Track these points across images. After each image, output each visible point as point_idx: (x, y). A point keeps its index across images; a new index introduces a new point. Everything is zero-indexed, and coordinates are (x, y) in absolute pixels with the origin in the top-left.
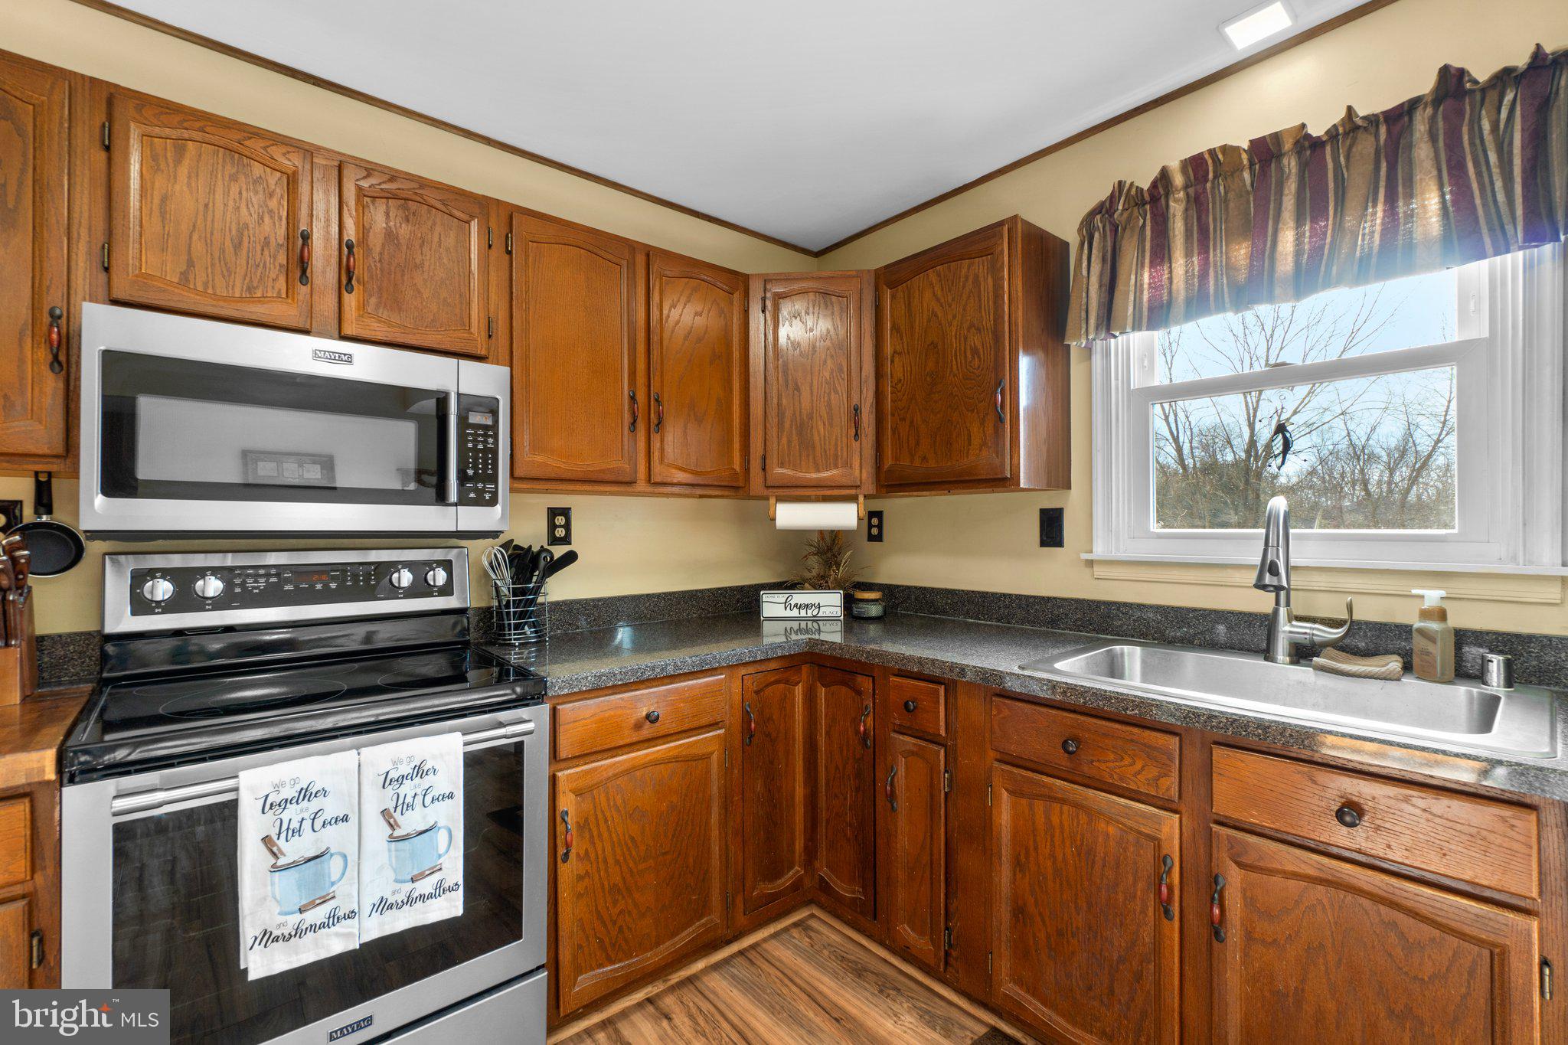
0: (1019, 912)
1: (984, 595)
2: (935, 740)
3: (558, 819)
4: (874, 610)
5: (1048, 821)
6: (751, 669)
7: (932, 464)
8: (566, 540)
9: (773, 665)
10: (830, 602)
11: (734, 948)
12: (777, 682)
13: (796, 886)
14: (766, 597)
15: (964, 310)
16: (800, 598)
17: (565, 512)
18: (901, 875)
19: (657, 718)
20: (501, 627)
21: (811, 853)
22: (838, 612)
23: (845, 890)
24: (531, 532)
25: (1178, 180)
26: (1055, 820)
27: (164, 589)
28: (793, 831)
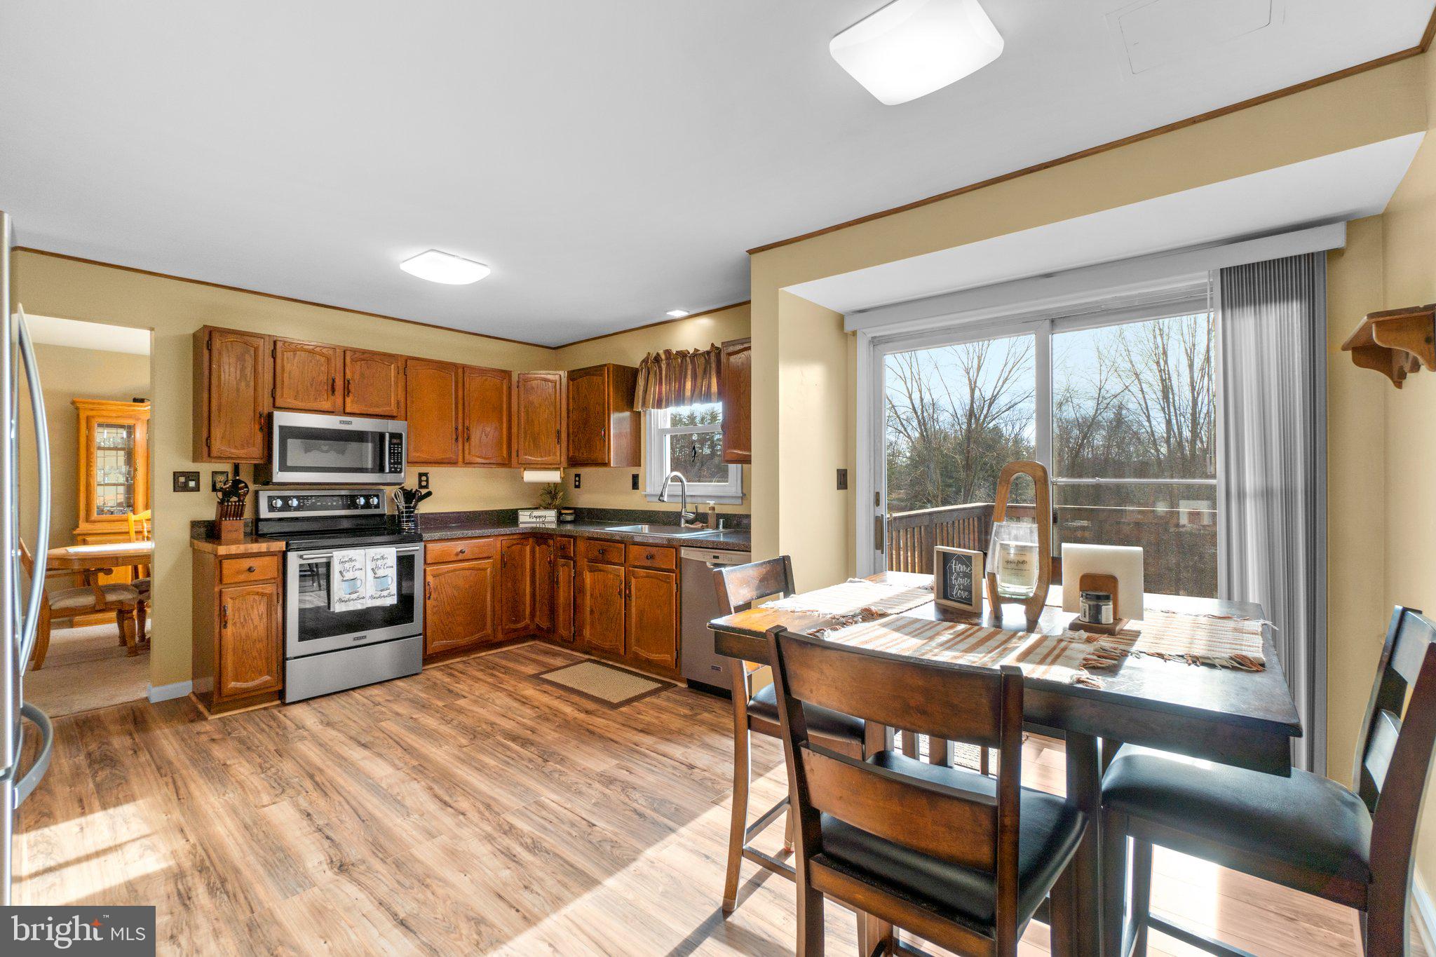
2: (570, 558)
3: (427, 584)
4: (569, 518)
5: (598, 580)
6: (506, 538)
7: (585, 456)
8: (426, 487)
10: (551, 515)
13: (526, 628)
14: (520, 513)
16: (536, 513)
17: (426, 475)
18: (561, 611)
19: (464, 552)
20: (400, 522)
21: (533, 615)
22: (554, 519)
23: (544, 626)
24: (411, 483)
25: (663, 357)
26: (599, 578)
27: (279, 503)
28: (525, 605)
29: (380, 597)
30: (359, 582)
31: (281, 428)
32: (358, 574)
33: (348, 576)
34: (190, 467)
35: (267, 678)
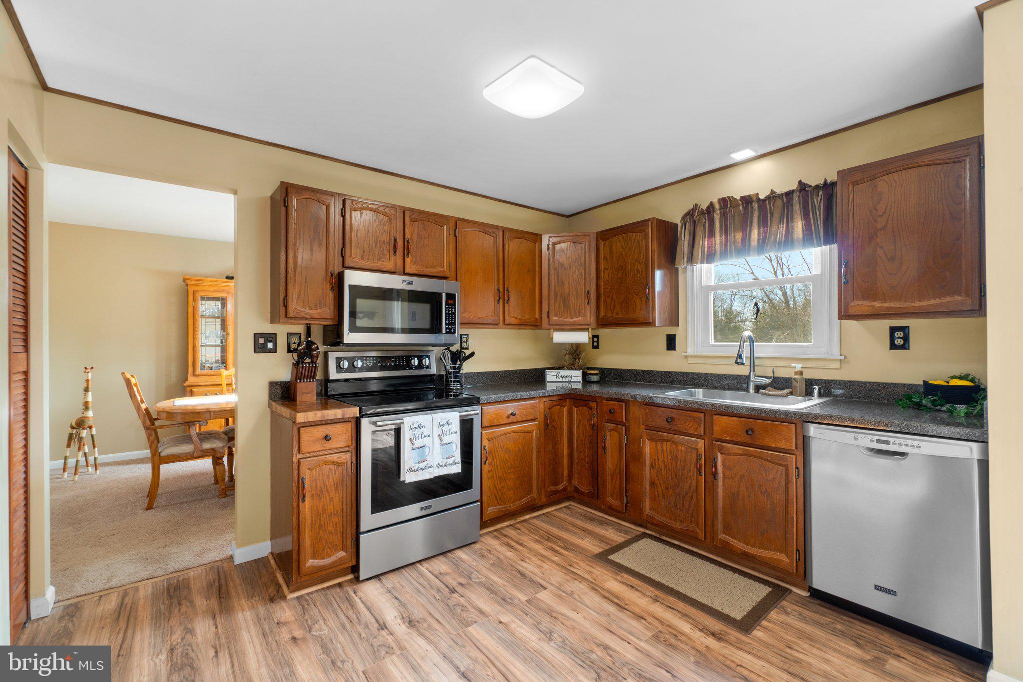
0: (652, 484)
1: (643, 371)
2: (621, 424)
3: (483, 449)
4: (596, 378)
5: (663, 450)
6: (547, 399)
7: (621, 316)
8: (468, 348)
9: (556, 398)
10: (577, 375)
11: (540, 512)
12: (557, 405)
13: (565, 489)
14: (548, 373)
15: (634, 253)
16: (563, 373)
17: (465, 336)
18: (609, 478)
19: (515, 414)
20: (448, 382)
21: (570, 477)
22: (580, 379)
23: (585, 489)
25: (717, 206)
26: (665, 448)
27: (346, 364)
28: (563, 467)
29: (446, 465)
30: (427, 450)
31: (351, 287)
32: (426, 441)
33: (418, 443)
34: (268, 328)
35: (342, 554)
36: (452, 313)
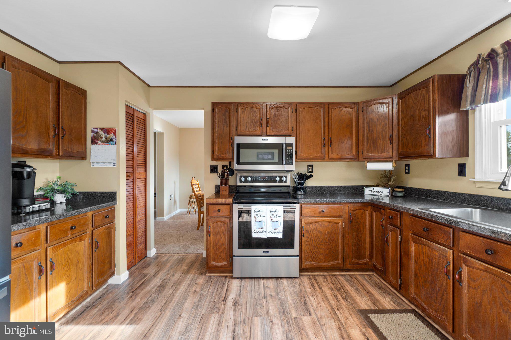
0: (416, 275)
1: (439, 192)
2: (397, 227)
3: (302, 228)
4: (400, 194)
6: (352, 205)
7: (412, 151)
8: (312, 172)
9: (358, 205)
10: (386, 191)
11: (348, 273)
12: (360, 209)
14: (366, 188)
15: (420, 105)
16: (376, 189)
17: (312, 166)
18: (390, 263)
19: (324, 211)
21: (371, 256)
22: (388, 194)
23: (379, 267)
24: (304, 170)
25: (500, 51)
26: (424, 250)
27: (243, 179)
28: (365, 249)
29: (274, 233)
30: (263, 223)
31: (237, 144)
32: (263, 219)
33: (259, 219)
34: (214, 163)
35: (225, 263)
36: (290, 154)
